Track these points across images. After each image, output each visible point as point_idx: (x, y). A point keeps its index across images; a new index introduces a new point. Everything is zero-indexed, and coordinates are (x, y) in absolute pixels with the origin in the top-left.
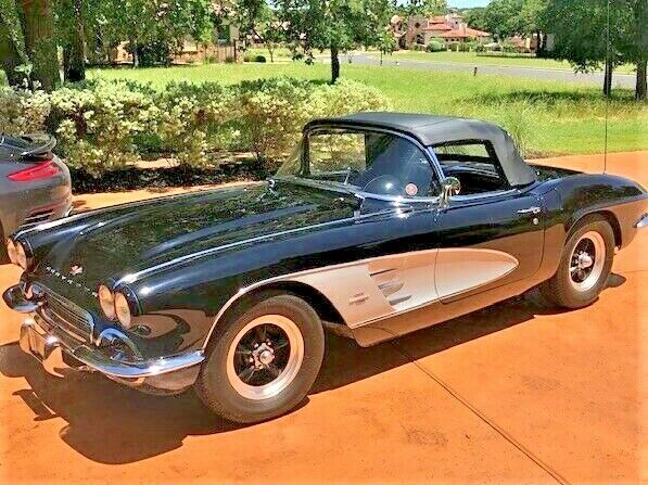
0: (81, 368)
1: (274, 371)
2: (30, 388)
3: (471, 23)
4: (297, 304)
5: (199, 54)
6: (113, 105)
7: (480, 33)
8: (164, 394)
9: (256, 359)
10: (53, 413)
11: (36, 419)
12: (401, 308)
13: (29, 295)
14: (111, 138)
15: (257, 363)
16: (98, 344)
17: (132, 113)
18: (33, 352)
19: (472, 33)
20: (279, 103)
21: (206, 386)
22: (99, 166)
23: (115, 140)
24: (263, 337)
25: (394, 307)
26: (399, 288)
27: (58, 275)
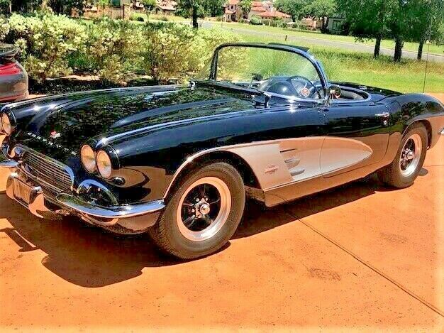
0: (57, 211)
1: (208, 220)
2: (11, 227)
3: (279, 8)
4: (230, 170)
5: (98, 13)
6: (55, 30)
7: (284, 15)
8: (130, 233)
9: (197, 209)
10: (33, 246)
11: (20, 251)
12: (297, 178)
13: (13, 155)
14: (53, 54)
15: (197, 213)
16: (78, 192)
17: (68, 38)
18: (17, 198)
19: (279, 15)
20: (174, 39)
21: (161, 228)
22: (42, 75)
23: (55, 56)
24: (203, 194)
25: (293, 177)
26: (297, 164)
27: (39, 138)
